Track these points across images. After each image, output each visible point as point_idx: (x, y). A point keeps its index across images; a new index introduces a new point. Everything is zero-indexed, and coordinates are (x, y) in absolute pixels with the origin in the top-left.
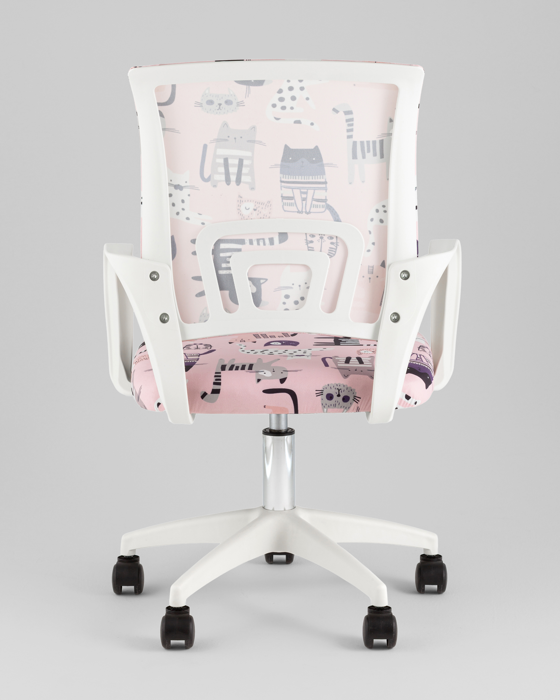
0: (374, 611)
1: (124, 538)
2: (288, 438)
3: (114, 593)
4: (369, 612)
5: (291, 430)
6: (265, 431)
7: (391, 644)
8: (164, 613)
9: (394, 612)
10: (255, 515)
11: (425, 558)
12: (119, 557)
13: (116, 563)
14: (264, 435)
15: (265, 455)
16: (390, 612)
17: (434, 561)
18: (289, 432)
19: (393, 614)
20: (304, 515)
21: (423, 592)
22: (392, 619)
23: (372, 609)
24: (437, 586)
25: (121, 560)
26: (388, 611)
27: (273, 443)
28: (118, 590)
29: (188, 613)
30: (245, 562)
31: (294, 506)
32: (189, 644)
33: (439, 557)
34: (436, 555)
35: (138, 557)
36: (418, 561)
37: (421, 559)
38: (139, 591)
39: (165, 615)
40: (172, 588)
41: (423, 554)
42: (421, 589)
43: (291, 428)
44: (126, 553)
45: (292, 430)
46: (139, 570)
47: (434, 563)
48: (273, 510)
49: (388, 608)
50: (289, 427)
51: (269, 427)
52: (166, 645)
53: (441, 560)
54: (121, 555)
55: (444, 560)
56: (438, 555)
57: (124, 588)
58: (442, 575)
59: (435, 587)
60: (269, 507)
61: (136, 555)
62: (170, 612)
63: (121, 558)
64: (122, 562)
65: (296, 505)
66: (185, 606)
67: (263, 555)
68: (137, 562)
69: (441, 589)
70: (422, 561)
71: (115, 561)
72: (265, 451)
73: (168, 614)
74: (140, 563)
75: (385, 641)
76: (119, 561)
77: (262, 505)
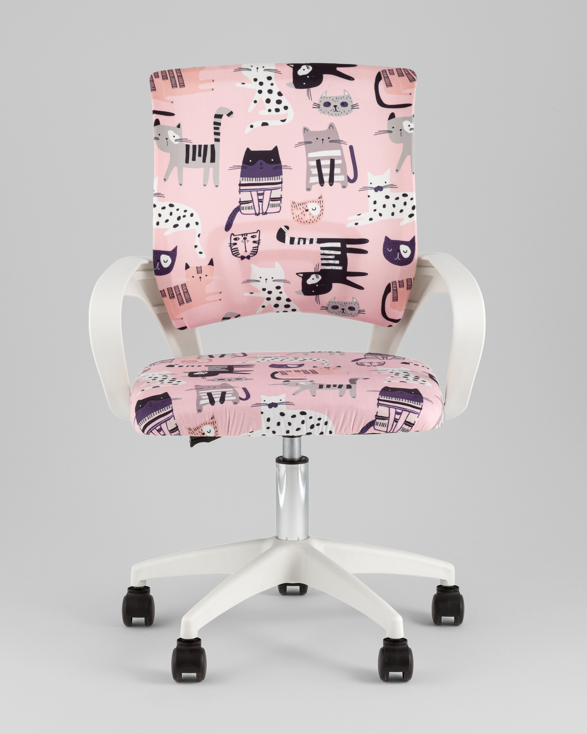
0: (389, 644)
1: (134, 568)
2: (301, 466)
3: (124, 625)
4: (384, 644)
5: (304, 458)
6: (278, 459)
7: (407, 677)
8: (175, 645)
9: (410, 644)
10: (267, 546)
11: (442, 589)
12: (130, 588)
13: (126, 595)
14: (278, 464)
15: (279, 484)
16: (406, 644)
17: (450, 592)
18: (303, 460)
19: (409, 647)
20: (318, 545)
21: (440, 624)
22: (407, 651)
23: (388, 641)
24: (454, 617)
25: (131, 591)
26: (404, 643)
27: (286, 471)
28: (128, 622)
29: (200, 645)
30: (258, 593)
31: (308, 536)
32: (200, 678)
33: (456, 588)
34: (453, 586)
35: (148, 588)
36: (435, 592)
37: (438, 590)
38: (149, 622)
39: (176, 647)
40: (184, 619)
41: (440, 585)
42: (437, 621)
43: (304, 457)
44: (136, 584)
45: (306, 458)
46: (149, 601)
47: (451, 594)
48: (287, 540)
49: (404, 640)
50: (302, 455)
51: (282, 455)
52: (178, 677)
53: (458, 591)
54: (131, 586)
55: (461, 592)
56: (455, 586)
57: (135, 620)
58: (459, 606)
59: (452, 619)
60: (283, 537)
61: (146, 586)
62: (181, 644)
63: (131, 589)
64: (132, 593)
65: (310, 535)
66: (197, 638)
67: (276, 586)
68: (147, 593)
69: (458, 621)
70: (439, 592)
71: (125, 592)
72: (278, 480)
73: (179, 646)
74: (150, 594)
75: (400, 674)
76: (129, 592)
77: (275, 535)
